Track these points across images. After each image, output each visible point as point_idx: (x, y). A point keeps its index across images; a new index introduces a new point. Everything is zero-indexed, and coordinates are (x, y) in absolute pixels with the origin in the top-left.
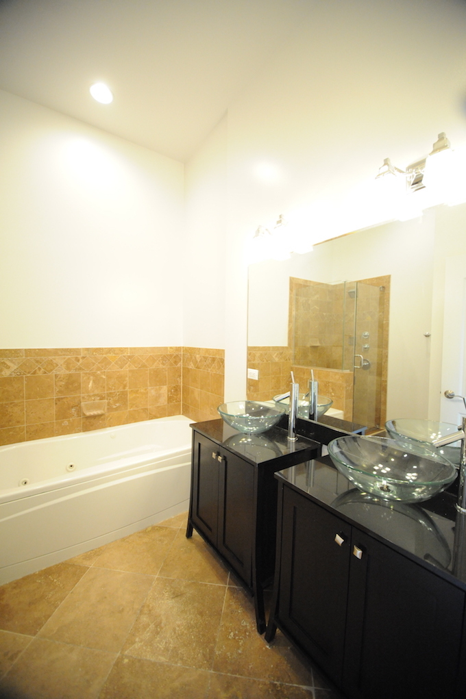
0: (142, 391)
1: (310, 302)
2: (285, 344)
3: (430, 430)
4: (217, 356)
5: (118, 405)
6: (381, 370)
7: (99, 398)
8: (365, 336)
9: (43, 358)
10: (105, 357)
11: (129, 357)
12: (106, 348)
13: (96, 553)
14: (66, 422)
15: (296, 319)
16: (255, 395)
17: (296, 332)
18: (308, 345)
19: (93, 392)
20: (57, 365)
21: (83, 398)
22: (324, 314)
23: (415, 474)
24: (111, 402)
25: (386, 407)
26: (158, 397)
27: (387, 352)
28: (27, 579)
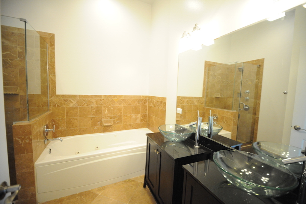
0: (129, 116)
1: (216, 74)
2: (201, 96)
3: (282, 150)
4: (163, 101)
5: (118, 121)
6: (255, 111)
7: (110, 118)
8: (247, 92)
9: (87, 99)
10: (113, 100)
11: (123, 100)
12: (113, 96)
13: (103, 188)
14: (96, 128)
15: (207, 83)
16: (184, 121)
17: (207, 90)
18: (214, 97)
19: (107, 115)
20: (92, 102)
21: (103, 117)
22: (224, 80)
23: (267, 179)
24: (115, 120)
25: (257, 132)
26: (136, 119)
27: (260, 102)
28: (73, 196)
